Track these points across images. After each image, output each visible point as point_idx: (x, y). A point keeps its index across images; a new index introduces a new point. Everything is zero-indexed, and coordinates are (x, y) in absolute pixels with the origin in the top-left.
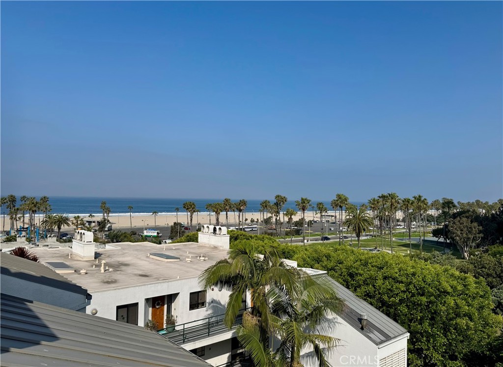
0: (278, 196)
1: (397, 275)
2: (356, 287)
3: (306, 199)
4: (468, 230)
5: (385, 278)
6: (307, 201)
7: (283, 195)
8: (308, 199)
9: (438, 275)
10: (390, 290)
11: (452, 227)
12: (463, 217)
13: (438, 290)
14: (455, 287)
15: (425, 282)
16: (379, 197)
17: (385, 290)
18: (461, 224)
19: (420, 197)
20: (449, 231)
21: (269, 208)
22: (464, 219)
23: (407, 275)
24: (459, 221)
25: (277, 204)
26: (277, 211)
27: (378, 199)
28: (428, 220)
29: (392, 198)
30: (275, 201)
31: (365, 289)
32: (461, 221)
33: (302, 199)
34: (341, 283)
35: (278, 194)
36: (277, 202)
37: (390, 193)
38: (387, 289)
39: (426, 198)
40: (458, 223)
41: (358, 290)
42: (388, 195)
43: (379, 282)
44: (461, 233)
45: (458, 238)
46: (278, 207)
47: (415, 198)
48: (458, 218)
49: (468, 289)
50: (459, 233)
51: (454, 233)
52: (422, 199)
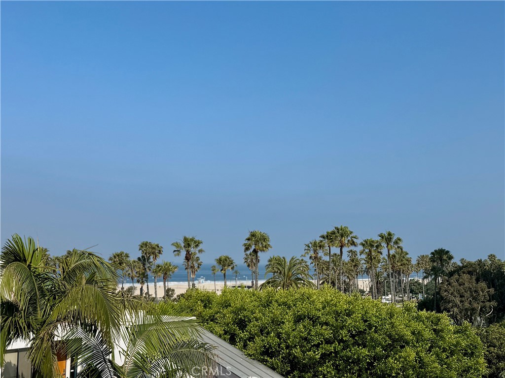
0: (144, 245)
1: (319, 314)
2: (245, 341)
3: (192, 240)
4: (472, 295)
5: (298, 319)
6: (195, 242)
7: (154, 242)
8: (196, 239)
9: (391, 316)
10: (306, 339)
11: (446, 291)
12: (464, 273)
13: (390, 336)
14: (419, 332)
15: (366, 321)
16: (323, 237)
17: (298, 340)
18: (460, 285)
19: (389, 234)
20: (442, 298)
21: (127, 268)
22: (466, 277)
23: (337, 314)
24: (457, 281)
25: (143, 260)
26: (143, 274)
27: (321, 241)
28: (412, 291)
29: (342, 236)
30: (140, 254)
31: (263, 341)
32: (461, 280)
33: (186, 240)
34: (220, 336)
35: (145, 241)
36: (143, 257)
37: (339, 227)
38: (301, 337)
39: (401, 238)
40: (456, 284)
41: (251, 344)
42: (336, 231)
43: (287, 326)
44: (461, 301)
45: (455, 309)
46: (144, 265)
47: (383, 238)
48: (456, 276)
49: (442, 338)
50: (457, 300)
51: (449, 302)
52: (394, 239)
